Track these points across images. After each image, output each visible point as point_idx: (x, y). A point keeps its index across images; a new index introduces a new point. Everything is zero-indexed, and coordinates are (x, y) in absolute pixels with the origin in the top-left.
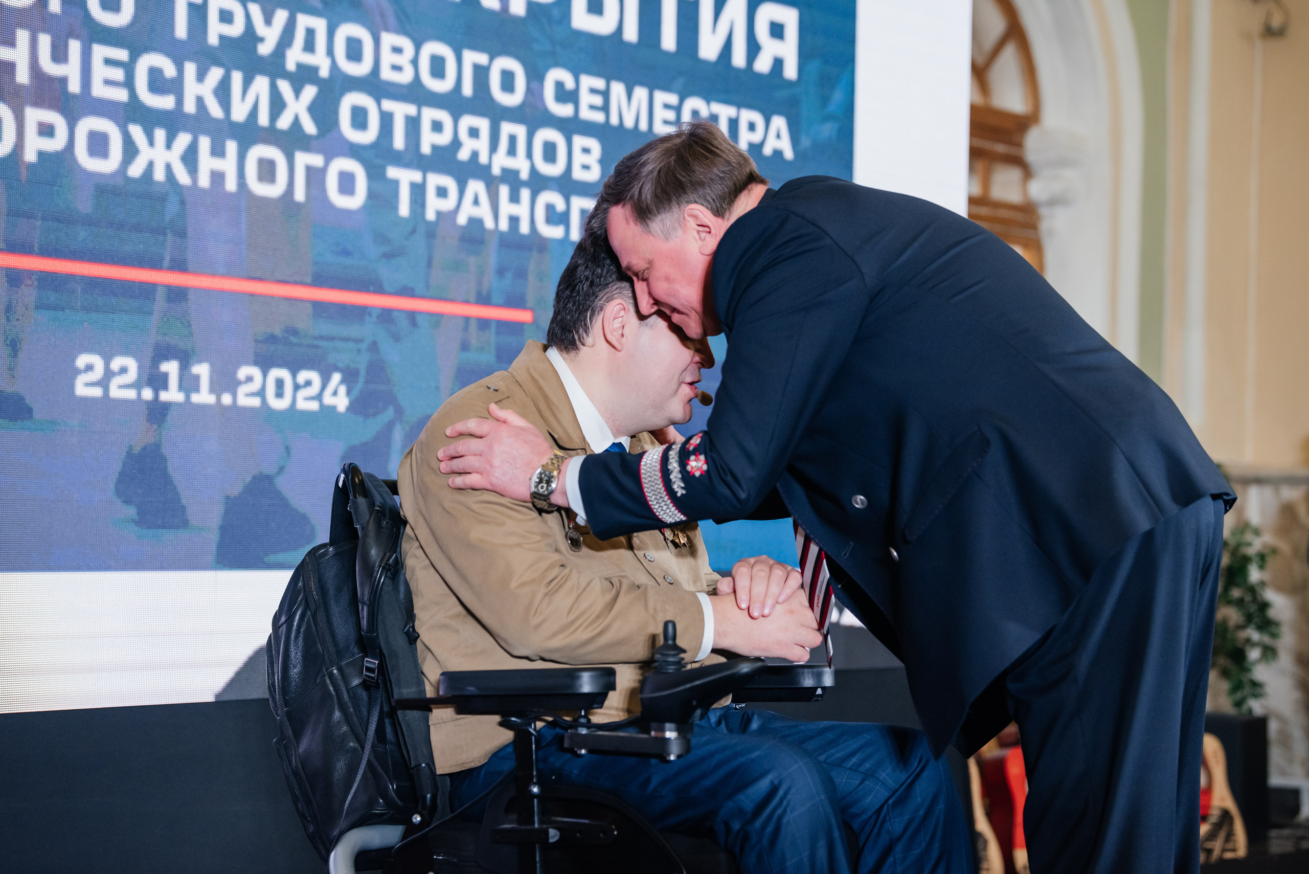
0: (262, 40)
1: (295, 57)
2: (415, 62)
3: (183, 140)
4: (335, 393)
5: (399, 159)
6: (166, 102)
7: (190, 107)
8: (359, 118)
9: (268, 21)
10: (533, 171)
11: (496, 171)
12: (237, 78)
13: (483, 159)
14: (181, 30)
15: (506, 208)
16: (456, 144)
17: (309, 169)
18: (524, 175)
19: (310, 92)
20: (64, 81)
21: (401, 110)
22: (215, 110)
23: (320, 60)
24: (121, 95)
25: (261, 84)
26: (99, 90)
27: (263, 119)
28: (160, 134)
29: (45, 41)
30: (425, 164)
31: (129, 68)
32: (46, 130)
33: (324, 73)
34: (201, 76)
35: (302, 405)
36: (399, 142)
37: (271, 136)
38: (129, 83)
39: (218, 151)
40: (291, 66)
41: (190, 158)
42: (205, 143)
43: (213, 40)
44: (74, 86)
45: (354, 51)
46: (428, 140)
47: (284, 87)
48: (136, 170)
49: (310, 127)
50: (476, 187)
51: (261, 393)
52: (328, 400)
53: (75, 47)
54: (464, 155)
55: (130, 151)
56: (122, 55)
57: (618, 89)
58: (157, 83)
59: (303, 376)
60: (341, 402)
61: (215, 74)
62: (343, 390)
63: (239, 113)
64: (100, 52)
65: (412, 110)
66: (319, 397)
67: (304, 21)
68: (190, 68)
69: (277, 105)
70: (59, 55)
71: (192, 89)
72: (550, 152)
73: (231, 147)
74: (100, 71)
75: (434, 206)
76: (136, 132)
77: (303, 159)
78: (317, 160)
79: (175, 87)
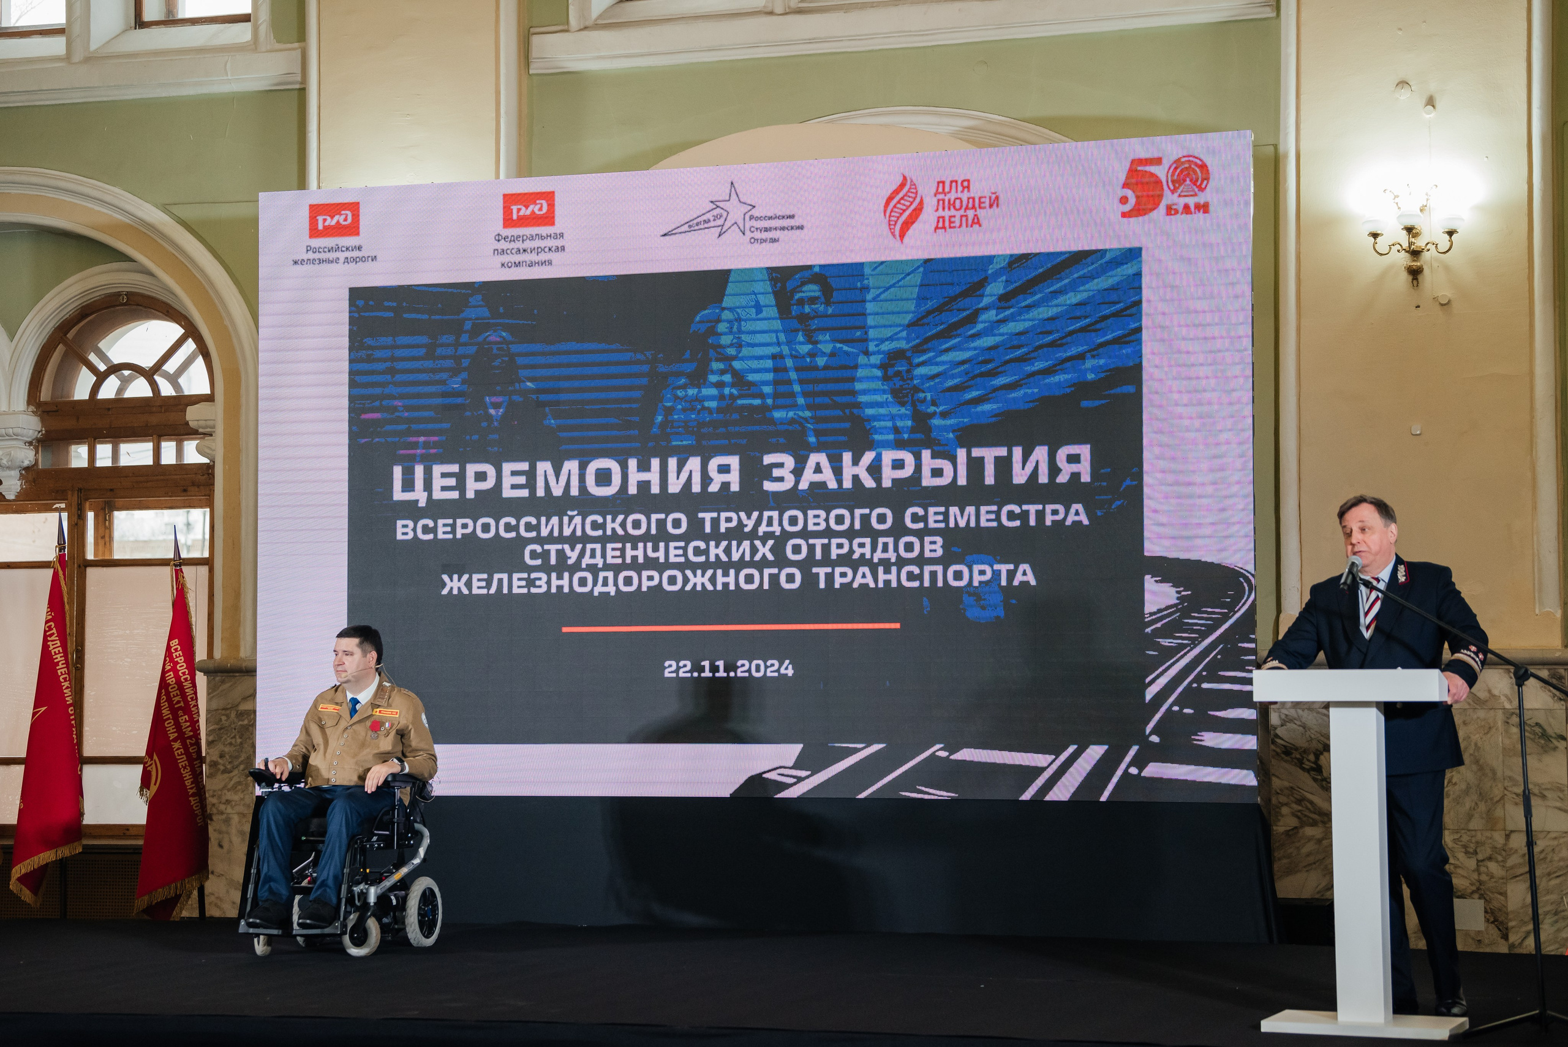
0: (746, 526)
1: (763, 529)
2: (827, 520)
3: (709, 573)
4: (786, 668)
5: (820, 564)
6: (702, 559)
7: (712, 558)
8: (797, 549)
9: (749, 517)
10: (898, 556)
11: (876, 560)
12: (734, 543)
13: (868, 556)
14: (708, 529)
15: (882, 577)
16: (851, 551)
17: (770, 575)
18: (893, 560)
19: (770, 543)
20: (658, 558)
21: (818, 543)
22: (724, 558)
23: (776, 529)
24: (682, 559)
25: (746, 544)
26: (672, 559)
27: (747, 558)
28: (699, 572)
29: (650, 545)
30: (833, 564)
31: (685, 549)
32: (650, 578)
33: (778, 534)
34: (717, 546)
35: (769, 674)
36: (818, 555)
37: (752, 564)
38: (685, 555)
39: (726, 574)
40: (760, 534)
41: (713, 580)
42: (719, 572)
43: (723, 530)
44: (662, 560)
45: (793, 521)
46: (834, 552)
47: (757, 543)
48: (688, 588)
49: (770, 557)
50: (863, 569)
51: (749, 671)
52: (783, 671)
53: (662, 545)
54: (856, 556)
55: (686, 580)
56: (682, 544)
57: (954, 510)
58: (697, 552)
59: (769, 663)
60: (790, 672)
61: (724, 544)
62: (790, 667)
63: (736, 557)
64: (672, 545)
65: (826, 541)
66: (778, 671)
67: (766, 514)
68: (712, 544)
69: (754, 550)
70: (656, 549)
71: (713, 551)
72: (909, 547)
73: (732, 572)
74: (672, 552)
75: (838, 581)
76: (689, 573)
77: (767, 572)
78: (775, 571)
79: (706, 552)
